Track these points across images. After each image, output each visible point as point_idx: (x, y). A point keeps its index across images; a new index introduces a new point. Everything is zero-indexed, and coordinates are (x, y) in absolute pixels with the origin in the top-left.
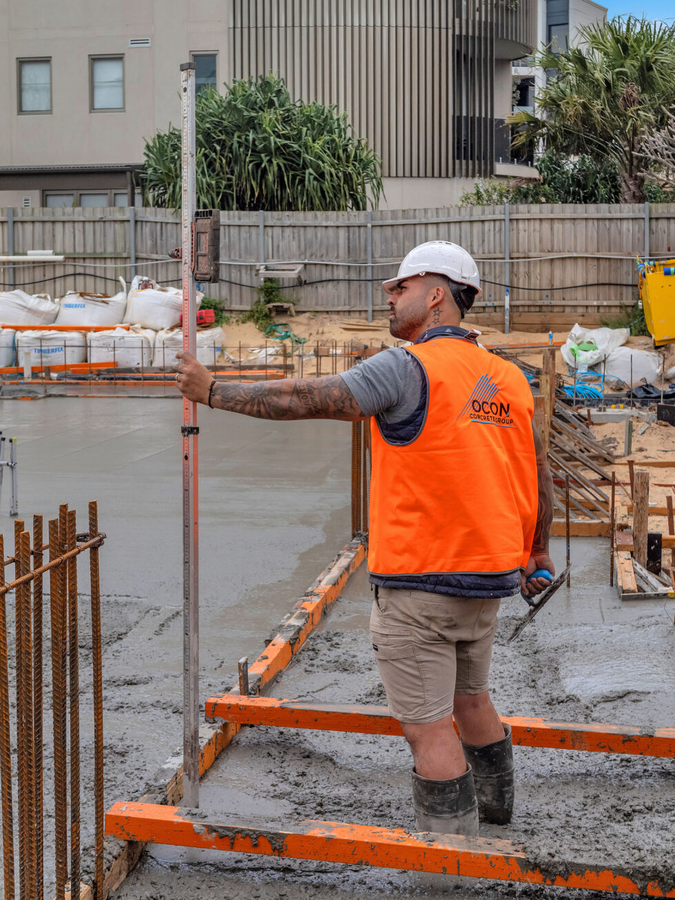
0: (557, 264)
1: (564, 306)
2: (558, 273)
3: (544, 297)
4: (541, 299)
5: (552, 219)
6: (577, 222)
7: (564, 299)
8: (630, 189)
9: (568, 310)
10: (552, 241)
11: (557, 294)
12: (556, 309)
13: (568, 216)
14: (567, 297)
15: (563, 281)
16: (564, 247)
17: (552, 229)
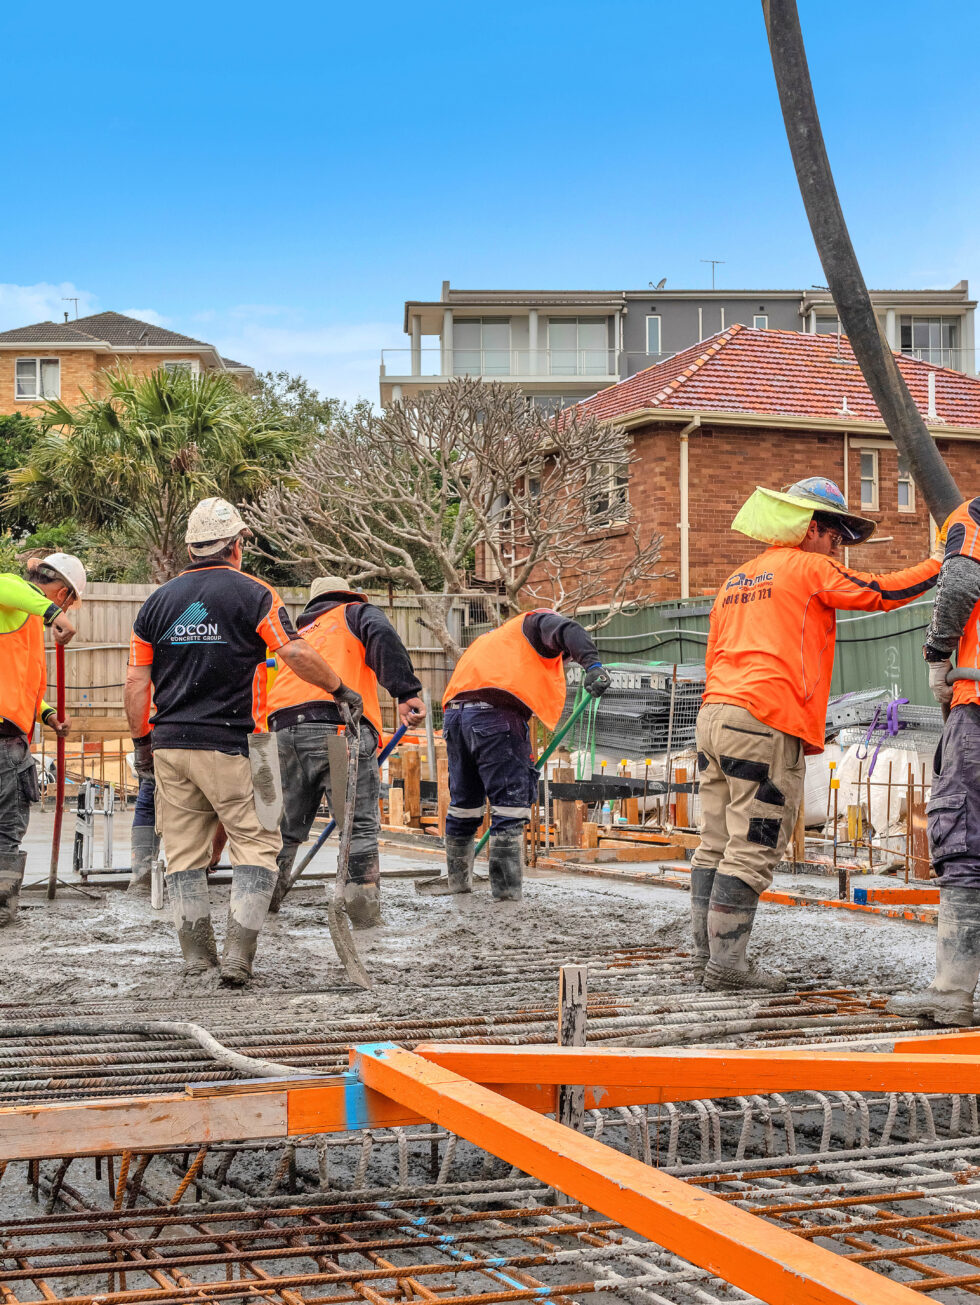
0: (98, 656)
1: (106, 709)
2: (98, 668)
3: (82, 698)
4: (78, 700)
5: (91, 601)
6: (123, 605)
7: (105, 700)
8: (163, 570)
9: (111, 713)
10: (92, 628)
11: (97, 693)
12: (96, 713)
13: (112, 597)
14: (110, 696)
15: (105, 677)
16: (106, 636)
17: (91, 613)
